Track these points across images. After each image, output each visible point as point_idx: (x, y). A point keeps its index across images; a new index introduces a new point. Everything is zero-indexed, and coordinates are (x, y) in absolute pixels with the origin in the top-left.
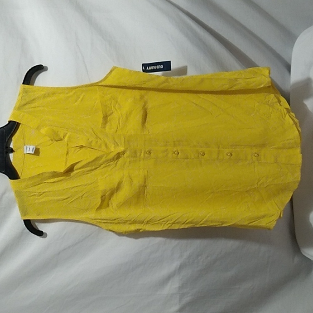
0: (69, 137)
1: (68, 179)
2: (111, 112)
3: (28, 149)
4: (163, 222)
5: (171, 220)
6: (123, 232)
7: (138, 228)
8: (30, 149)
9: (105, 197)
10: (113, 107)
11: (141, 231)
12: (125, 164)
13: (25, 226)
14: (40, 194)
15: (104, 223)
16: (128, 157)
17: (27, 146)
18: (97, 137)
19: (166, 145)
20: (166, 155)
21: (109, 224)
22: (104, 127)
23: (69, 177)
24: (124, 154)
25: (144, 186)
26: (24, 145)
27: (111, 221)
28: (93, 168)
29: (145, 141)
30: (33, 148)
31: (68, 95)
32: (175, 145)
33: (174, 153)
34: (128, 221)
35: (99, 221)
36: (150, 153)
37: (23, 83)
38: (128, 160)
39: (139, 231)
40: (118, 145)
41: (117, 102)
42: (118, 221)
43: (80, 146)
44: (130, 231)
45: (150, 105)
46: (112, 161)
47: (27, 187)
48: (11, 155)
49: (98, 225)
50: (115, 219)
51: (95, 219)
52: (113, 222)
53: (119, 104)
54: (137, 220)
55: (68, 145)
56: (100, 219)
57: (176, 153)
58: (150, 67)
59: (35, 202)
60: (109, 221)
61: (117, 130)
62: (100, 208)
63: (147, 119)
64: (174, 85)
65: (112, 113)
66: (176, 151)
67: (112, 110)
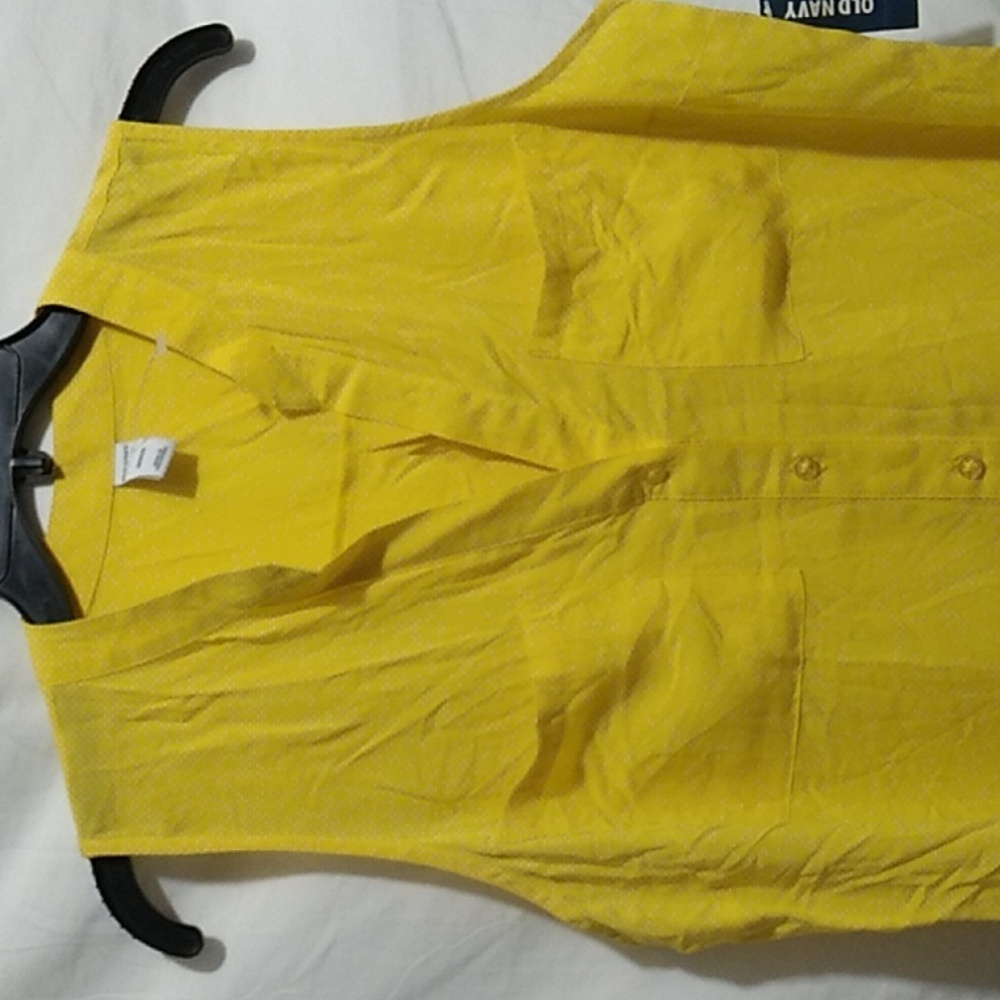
0: (361, 392)
1: (350, 620)
2: (592, 250)
3: (134, 459)
4: (918, 873)
5: (975, 864)
6: (675, 937)
7: (762, 913)
8: (145, 457)
9: (562, 724)
10: (598, 227)
11: (782, 930)
12: (670, 536)
13: (97, 896)
14: (191, 704)
15: (558, 879)
16: (689, 497)
17: (130, 444)
18: (513, 385)
19: (908, 425)
20: (914, 482)
21: (589, 889)
22: (554, 332)
23: (360, 609)
24: (667, 476)
25: (788, 662)
26: (116, 441)
27: (601, 871)
28: (493, 556)
29: (787, 400)
30: (163, 452)
31: (357, 171)
32: (959, 422)
33: (960, 468)
34: (702, 867)
35: (531, 865)
36: (816, 469)
37: (125, 115)
38: (690, 513)
39: (770, 932)
40: (631, 427)
41: (620, 202)
42: (644, 865)
43: (419, 440)
44: (718, 933)
45: (801, 216)
46: (598, 521)
47: (118, 666)
48: (44, 497)
49: (521, 889)
50: (624, 858)
51: (502, 856)
52: (612, 872)
53: (631, 211)
54: (760, 864)
55: (350, 434)
56: (534, 857)
57: (968, 466)
58: (803, 5)
59: (164, 751)
60: (585, 869)
61: (623, 346)
62: (531, 788)
63: (793, 288)
64: (944, 89)
65: (596, 257)
66: (967, 458)
67: (596, 245)
